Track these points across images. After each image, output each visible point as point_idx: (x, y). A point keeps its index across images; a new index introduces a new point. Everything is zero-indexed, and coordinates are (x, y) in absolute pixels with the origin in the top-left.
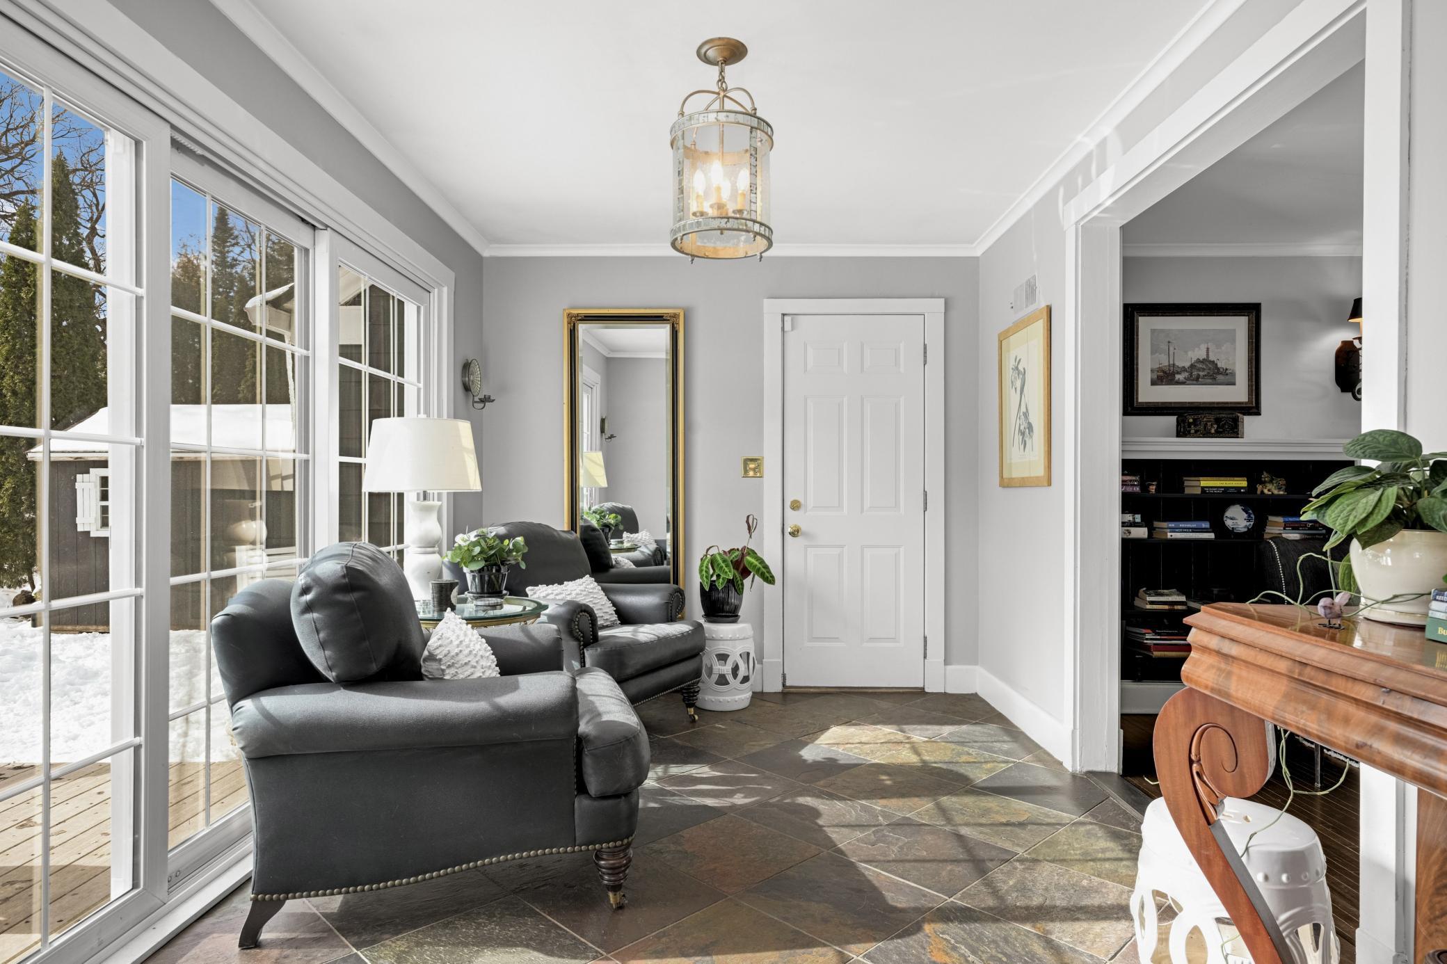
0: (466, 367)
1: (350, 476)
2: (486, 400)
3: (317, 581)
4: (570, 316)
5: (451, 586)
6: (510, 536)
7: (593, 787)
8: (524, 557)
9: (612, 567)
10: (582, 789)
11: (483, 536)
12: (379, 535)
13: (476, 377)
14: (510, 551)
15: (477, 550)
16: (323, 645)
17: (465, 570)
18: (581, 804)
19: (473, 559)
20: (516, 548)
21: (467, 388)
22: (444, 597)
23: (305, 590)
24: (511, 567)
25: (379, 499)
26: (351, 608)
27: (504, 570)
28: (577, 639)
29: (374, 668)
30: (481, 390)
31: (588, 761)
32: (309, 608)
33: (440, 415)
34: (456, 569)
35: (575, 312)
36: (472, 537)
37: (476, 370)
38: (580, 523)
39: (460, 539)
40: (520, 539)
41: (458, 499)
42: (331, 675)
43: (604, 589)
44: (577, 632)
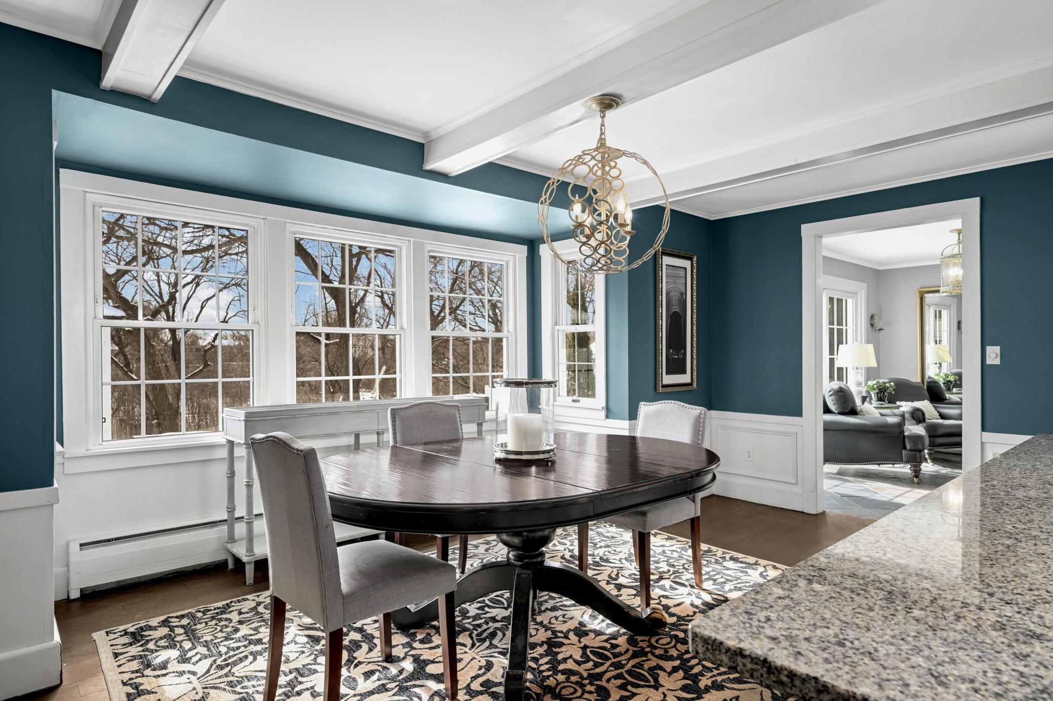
0: (872, 317)
1: (832, 361)
2: (881, 329)
3: (833, 389)
4: (920, 292)
5: (866, 397)
6: (889, 382)
7: (908, 447)
8: (894, 390)
9: (946, 399)
10: (905, 448)
11: (878, 382)
12: (840, 378)
13: (876, 320)
14: (888, 388)
15: (876, 386)
16: (834, 404)
17: (872, 393)
18: (904, 452)
19: (874, 389)
20: (891, 386)
21: (872, 325)
22: (864, 399)
23: (830, 391)
24: (888, 393)
25: (840, 370)
26: (841, 396)
27: (886, 394)
28: (915, 420)
29: (847, 411)
30: (878, 325)
31: (906, 440)
32: (831, 395)
33: (861, 343)
34: (868, 392)
35: (922, 290)
36: (875, 382)
37: (876, 317)
38: (926, 379)
39: (870, 383)
40: (892, 384)
41: (868, 370)
42: (836, 412)
43: (934, 407)
44: (915, 417)
